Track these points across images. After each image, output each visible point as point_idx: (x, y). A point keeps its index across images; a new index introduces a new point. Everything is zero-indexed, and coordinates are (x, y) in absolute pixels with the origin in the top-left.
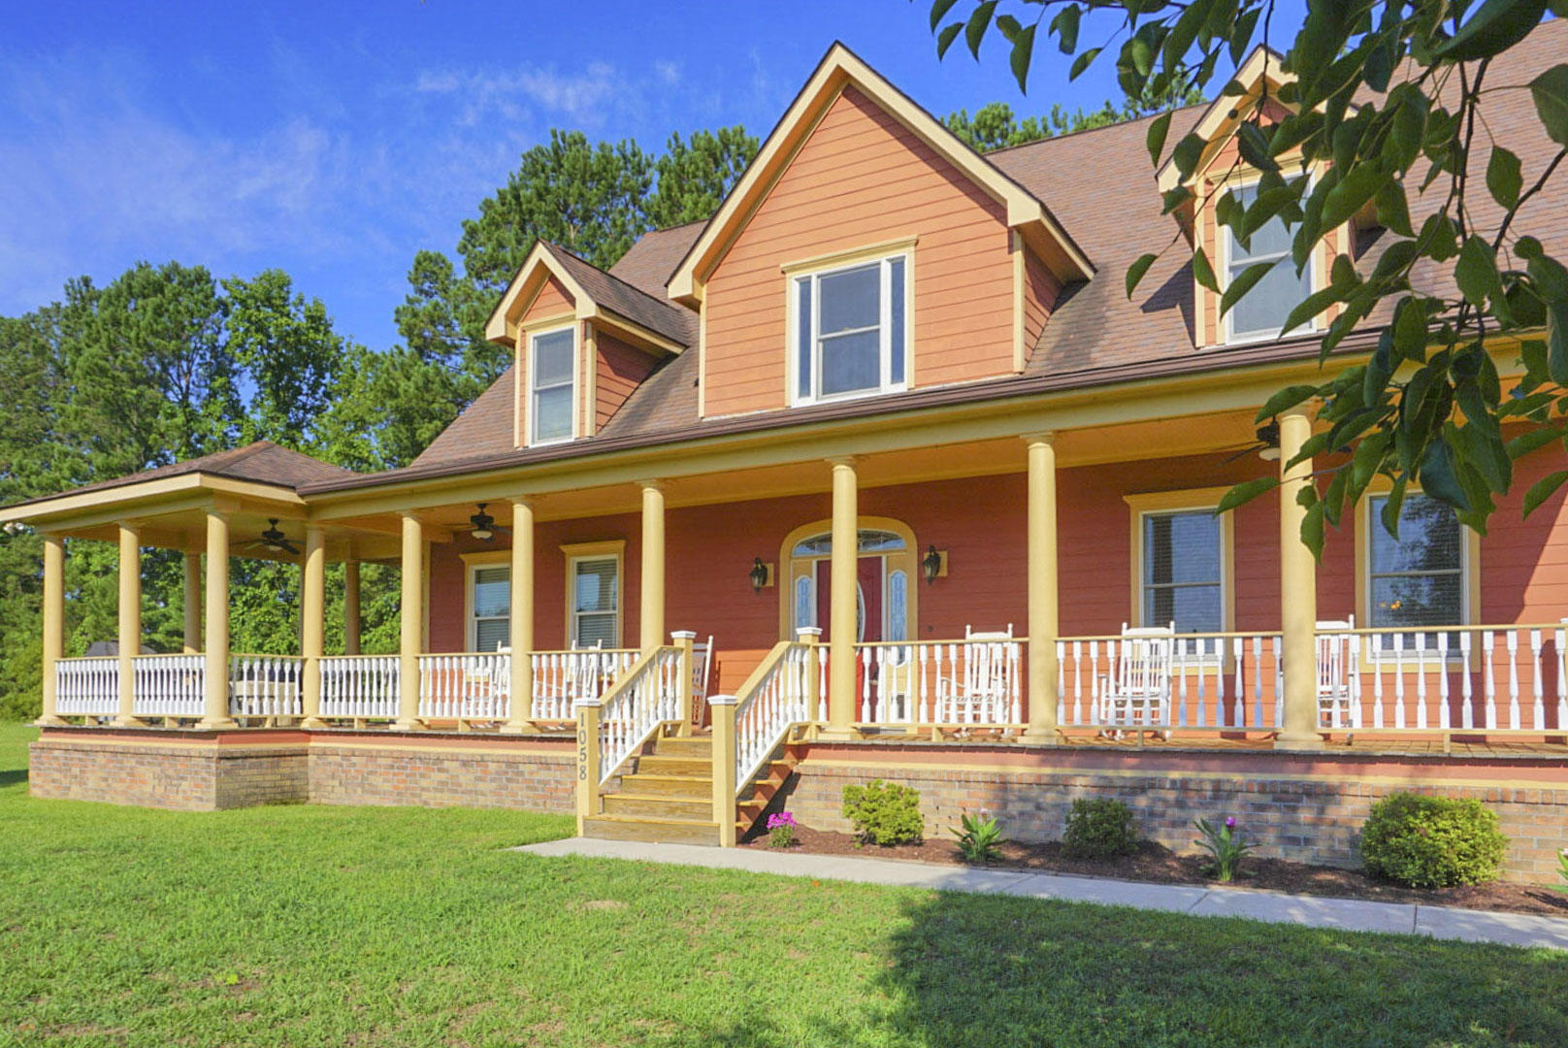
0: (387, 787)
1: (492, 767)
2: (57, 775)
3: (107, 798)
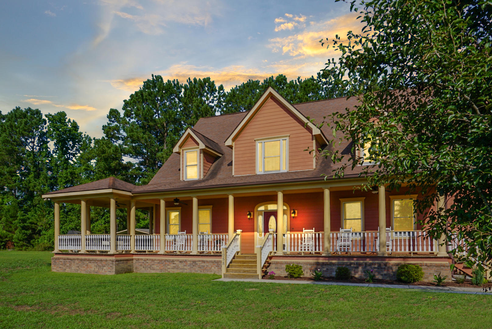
0: (158, 268)
1: (189, 263)
2: (61, 266)
3: (79, 272)
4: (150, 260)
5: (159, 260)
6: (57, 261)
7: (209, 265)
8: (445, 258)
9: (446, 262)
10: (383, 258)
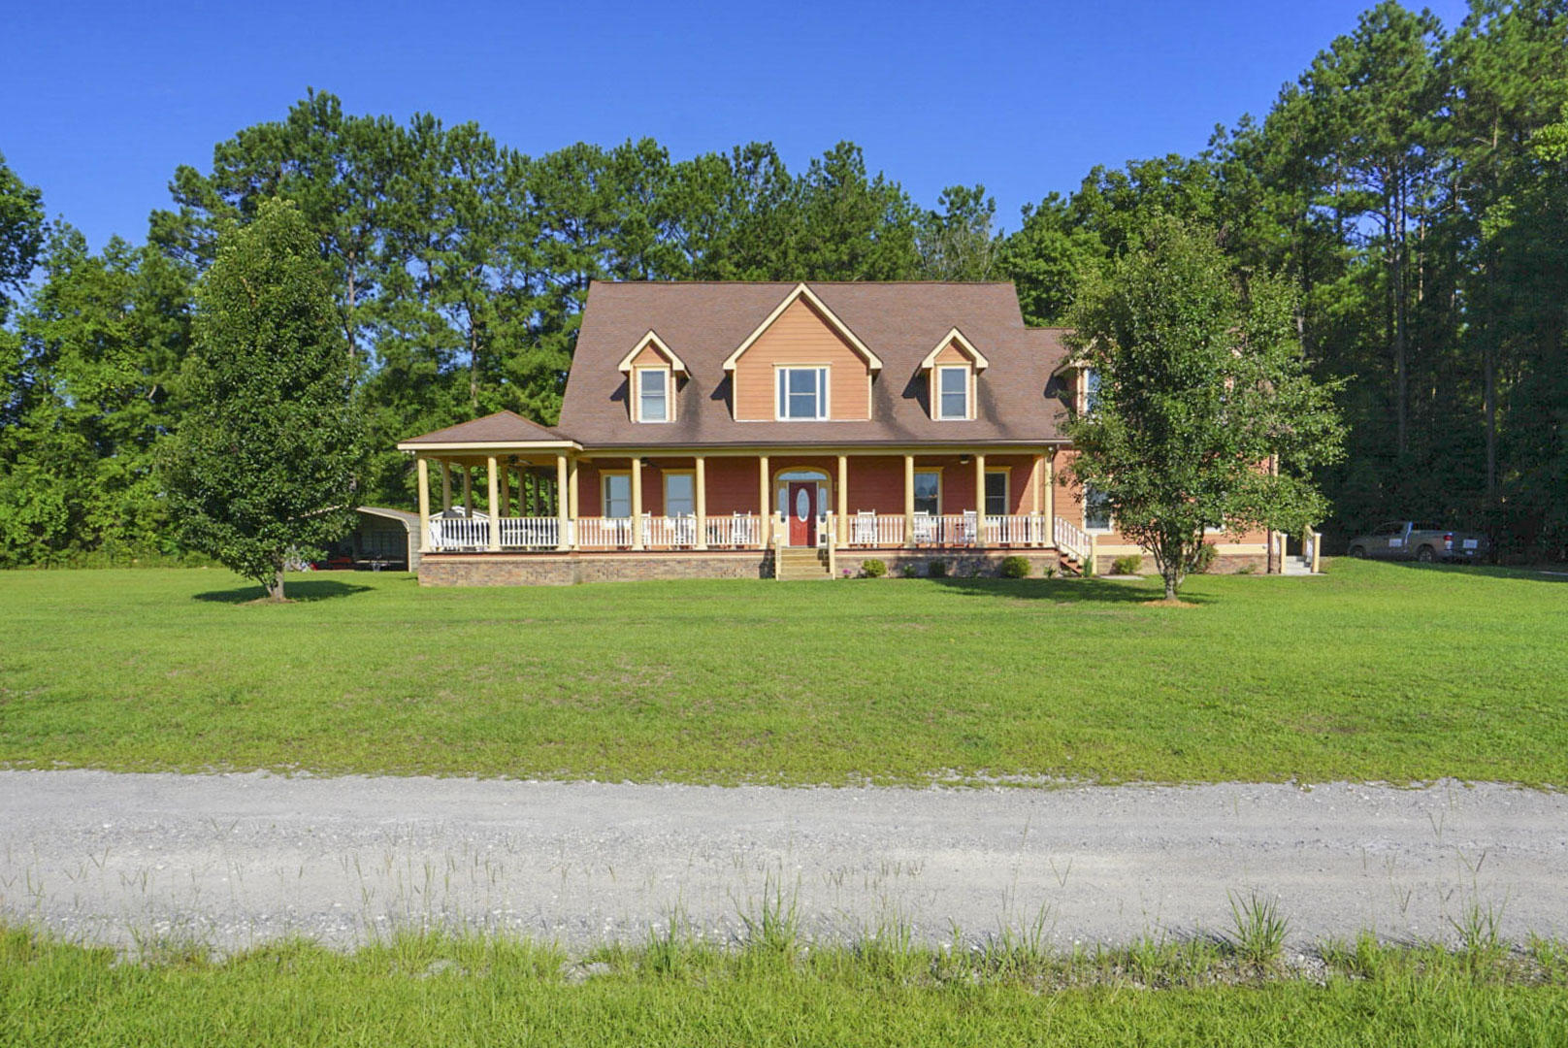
0: (634, 574)
1: (692, 563)
2: (444, 576)
3: (490, 584)
4: (618, 560)
5: (636, 560)
6: (432, 567)
7: (732, 566)
8: (1052, 549)
9: (1052, 554)
10: (982, 550)
